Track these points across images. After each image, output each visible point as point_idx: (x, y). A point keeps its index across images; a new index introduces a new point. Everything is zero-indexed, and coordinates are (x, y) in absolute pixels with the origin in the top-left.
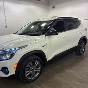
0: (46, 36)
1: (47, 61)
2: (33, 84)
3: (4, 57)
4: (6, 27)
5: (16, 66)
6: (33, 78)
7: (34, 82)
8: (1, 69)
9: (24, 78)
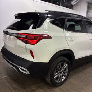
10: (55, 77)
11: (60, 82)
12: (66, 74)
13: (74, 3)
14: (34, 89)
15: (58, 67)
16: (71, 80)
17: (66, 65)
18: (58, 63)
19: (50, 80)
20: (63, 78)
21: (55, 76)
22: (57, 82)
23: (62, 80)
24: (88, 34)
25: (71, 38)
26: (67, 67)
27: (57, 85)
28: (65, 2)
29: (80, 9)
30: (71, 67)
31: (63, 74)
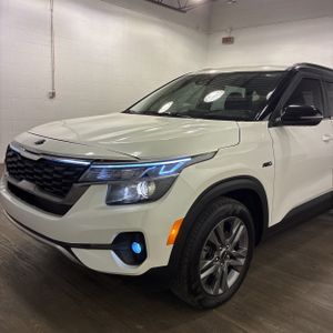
0: (269, 126)
1: (270, 225)
2: (223, 316)
3: (127, 189)
4: (53, 95)
5: (175, 232)
6: (220, 291)
7: (223, 307)
8: (111, 241)
9: (193, 286)
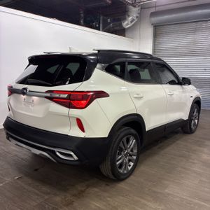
10: (118, 163)
11: (125, 172)
12: (135, 157)
13: (128, 24)
14: (83, 189)
15: (121, 145)
16: (142, 168)
17: (133, 142)
18: (122, 138)
19: (110, 168)
20: (130, 166)
21: (118, 161)
22: (121, 171)
23: (130, 168)
24: (164, 86)
25: (138, 94)
26: (134, 144)
27: (122, 177)
28: (110, 23)
29: (140, 35)
30: (141, 145)
31: (130, 158)
